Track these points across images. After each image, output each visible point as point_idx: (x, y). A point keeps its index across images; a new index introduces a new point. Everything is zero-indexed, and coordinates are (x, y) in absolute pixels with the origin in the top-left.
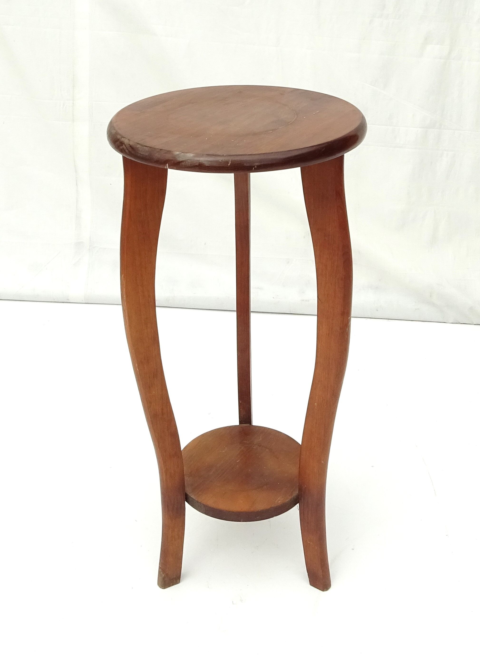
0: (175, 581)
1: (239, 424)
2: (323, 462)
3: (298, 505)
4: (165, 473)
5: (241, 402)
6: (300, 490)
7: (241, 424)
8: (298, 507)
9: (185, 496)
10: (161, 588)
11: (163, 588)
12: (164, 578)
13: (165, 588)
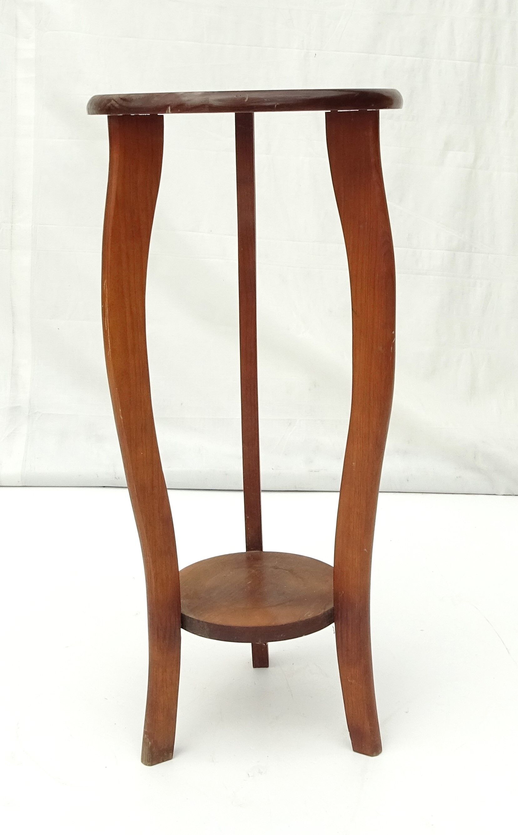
0: (165, 754)
1: (246, 551)
2: (365, 550)
3: (333, 624)
4: (154, 578)
5: (248, 517)
6: (336, 600)
7: (248, 551)
8: (333, 627)
9: (180, 619)
10: (146, 765)
11: (149, 765)
12: (151, 749)
13: (152, 765)
